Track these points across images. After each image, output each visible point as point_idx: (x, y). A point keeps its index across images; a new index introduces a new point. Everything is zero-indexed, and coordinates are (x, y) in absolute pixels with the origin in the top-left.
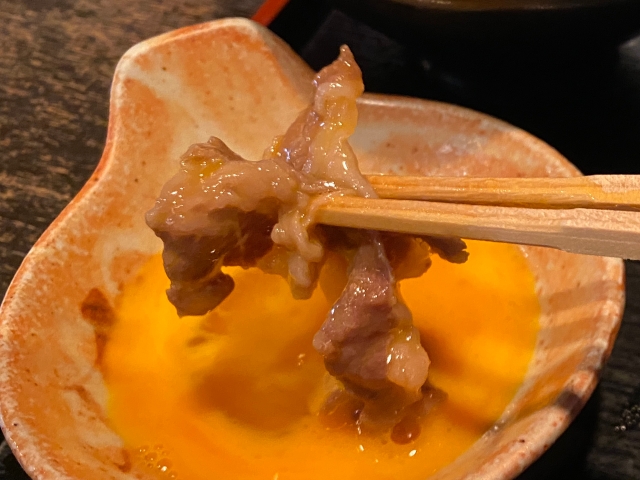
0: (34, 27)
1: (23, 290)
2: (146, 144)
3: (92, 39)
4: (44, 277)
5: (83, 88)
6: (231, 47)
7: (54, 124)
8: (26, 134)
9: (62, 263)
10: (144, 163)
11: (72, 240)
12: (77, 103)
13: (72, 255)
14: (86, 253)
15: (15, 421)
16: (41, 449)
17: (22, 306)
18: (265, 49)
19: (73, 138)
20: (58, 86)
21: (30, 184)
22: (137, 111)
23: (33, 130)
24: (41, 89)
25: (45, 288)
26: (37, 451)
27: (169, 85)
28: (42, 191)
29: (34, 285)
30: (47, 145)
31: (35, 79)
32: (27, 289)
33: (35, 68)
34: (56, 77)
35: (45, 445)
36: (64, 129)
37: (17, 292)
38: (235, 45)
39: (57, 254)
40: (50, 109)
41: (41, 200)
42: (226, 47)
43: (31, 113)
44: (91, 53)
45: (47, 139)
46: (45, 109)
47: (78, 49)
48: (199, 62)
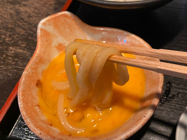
0: (13, 9)
1: (23, 83)
2: (46, 43)
3: (27, 12)
4: (27, 79)
5: (26, 24)
6: (64, 18)
7: (21, 34)
8: (15, 37)
9: (31, 75)
10: (46, 48)
11: (32, 69)
12: (25, 28)
13: (33, 72)
14: (35, 71)
15: (26, 117)
16: (33, 124)
17: (23, 87)
18: (72, 18)
19: (26, 37)
20: (21, 24)
21: (17, 49)
22: (44, 36)
23: (16, 35)
24: (17, 25)
25: (28, 81)
26: (32, 125)
27: (50, 29)
28: (20, 51)
29: (25, 81)
30: (20, 39)
31: (15, 22)
32: (24, 82)
33: (15, 20)
34: (20, 22)
35: (34, 123)
36: (23, 35)
37: (22, 84)
38: (65, 18)
39: (29, 73)
40: (20, 30)
41: (20, 53)
42: (63, 19)
43: (16, 31)
44: (27, 15)
45: (20, 38)
46: (18, 30)
47: (24, 14)
48: (57, 23)
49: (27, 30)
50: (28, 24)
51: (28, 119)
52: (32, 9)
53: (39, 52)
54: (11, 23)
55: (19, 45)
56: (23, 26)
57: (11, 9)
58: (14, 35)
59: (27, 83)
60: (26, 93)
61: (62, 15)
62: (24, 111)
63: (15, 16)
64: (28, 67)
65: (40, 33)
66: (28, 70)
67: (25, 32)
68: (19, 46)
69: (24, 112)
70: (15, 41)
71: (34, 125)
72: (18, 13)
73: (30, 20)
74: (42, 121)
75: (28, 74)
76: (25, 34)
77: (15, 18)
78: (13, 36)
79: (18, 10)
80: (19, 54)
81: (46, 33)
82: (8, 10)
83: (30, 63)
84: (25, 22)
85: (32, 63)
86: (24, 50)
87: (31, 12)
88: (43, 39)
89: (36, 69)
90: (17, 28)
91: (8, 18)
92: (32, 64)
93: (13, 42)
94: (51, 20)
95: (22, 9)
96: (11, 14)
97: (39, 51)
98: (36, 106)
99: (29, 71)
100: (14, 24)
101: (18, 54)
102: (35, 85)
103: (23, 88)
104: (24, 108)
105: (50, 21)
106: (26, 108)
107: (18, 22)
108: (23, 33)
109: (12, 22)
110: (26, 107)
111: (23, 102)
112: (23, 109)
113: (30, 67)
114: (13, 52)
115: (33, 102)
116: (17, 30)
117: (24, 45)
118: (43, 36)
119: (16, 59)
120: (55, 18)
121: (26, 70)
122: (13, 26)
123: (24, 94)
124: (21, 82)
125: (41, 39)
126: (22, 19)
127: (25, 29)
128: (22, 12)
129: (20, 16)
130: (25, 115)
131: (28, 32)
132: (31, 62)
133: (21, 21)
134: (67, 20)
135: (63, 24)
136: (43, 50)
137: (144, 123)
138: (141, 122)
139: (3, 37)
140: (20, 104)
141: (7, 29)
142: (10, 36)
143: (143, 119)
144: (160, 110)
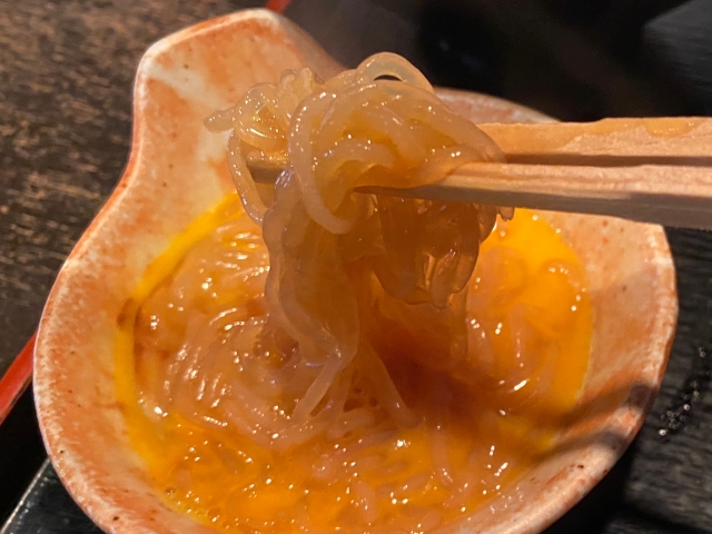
1: (60, 306)
2: (172, 146)
4: (80, 291)
6: (252, 40)
9: (96, 276)
10: (171, 166)
11: (104, 251)
12: (101, 98)
13: (106, 267)
14: (119, 264)
15: (60, 448)
16: (89, 478)
17: (60, 322)
18: (286, 41)
19: (98, 134)
20: (82, 81)
21: (61, 182)
22: (161, 114)
23: (61, 127)
24: (66, 85)
25: (81, 302)
26: (85, 480)
27: (192, 84)
28: (73, 191)
29: (69, 301)
30: (75, 143)
31: (59, 74)
32: (65, 305)
33: (60, 63)
34: (79, 72)
35: (93, 473)
36: (90, 126)
37: (55, 309)
38: (257, 38)
39: (91, 266)
40: (76, 105)
41: (73, 199)
42: (247, 41)
43: (58, 110)
44: (111, 45)
45: (74, 136)
46: (70, 105)
47: (97, 41)
48: (220, 58)
49: (106, 106)
50: (111, 83)
51: (67, 453)
52: (134, 22)
53: (138, 183)
54: (43, 76)
55: (69, 167)
56: (90, 91)
57: (46, 19)
58: (51, 124)
59: (75, 308)
60: (72, 348)
61: (244, 25)
62: (57, 421)
63: (58, 48)
64: (87, 241)
65: (146, 97)
66: (87, 253)
67: (98, 112)
68: (67, 169)
69: (55, 424)
70: (54, 149)
71: (92, 480)
72: (73, 35)
73: (121, 65)
74: (133, 470)
75: (87, 272)
76: (99, 123)
77: (59, 58)
78: (43, 130)
79: (73, 22)
80: (68, 204)
81: (171, 103)
82: (33, 22)
83: (97, 224)
84: (102, 74)
85: (105, 225)
86: (87, 187)
87: (129, 35)
88: (158, 128)
89: (121, 251)
90: (67, 96)
91: (31, 57)
92: (107, 230)
93: (43, 152)
94: (193, 46)
95: (91, 20)
96: (43, 39)
97: (138, 179)
98: (110, 406)
99: (88, 260)
100: (52, 80)
101: (63, 204)
102: (114, 321)
103: (60, 327)
104: (55, 408)
105: (190, 50)
106: (64, 410)
107: (72, 74)
108: (89, 119)
109: (46, 70)
110: (64, 405)
111: (51, 386)
112: (53, 412)
113: (96, 241)
114: (41, 194)
115: (97, 389)
116: (64, 105)
117: (90, 168)
118: (156, 114)
119: (52, 225)
120: (213, 34)
121: (78, 256)
122: (47, 90)
123: (63, 351)
124: (51, 303)
125: (150, 128)
126: (89, 61)
127: (96, 104)
128: (89, 31)
129: (82, 47)
130: (57, 437)
131: (112, 113)
132: (101, 224)
133: (84, 68)
134: (266, 48)
135: (249, 64)
136: (154, 174)
137: (577, 495)
138: (560, 488)
139: (7, 131)
140: (40, 393)
141: (22, 99)
142: (33, 129)
143: (570, 477)
144: (660, 457)
